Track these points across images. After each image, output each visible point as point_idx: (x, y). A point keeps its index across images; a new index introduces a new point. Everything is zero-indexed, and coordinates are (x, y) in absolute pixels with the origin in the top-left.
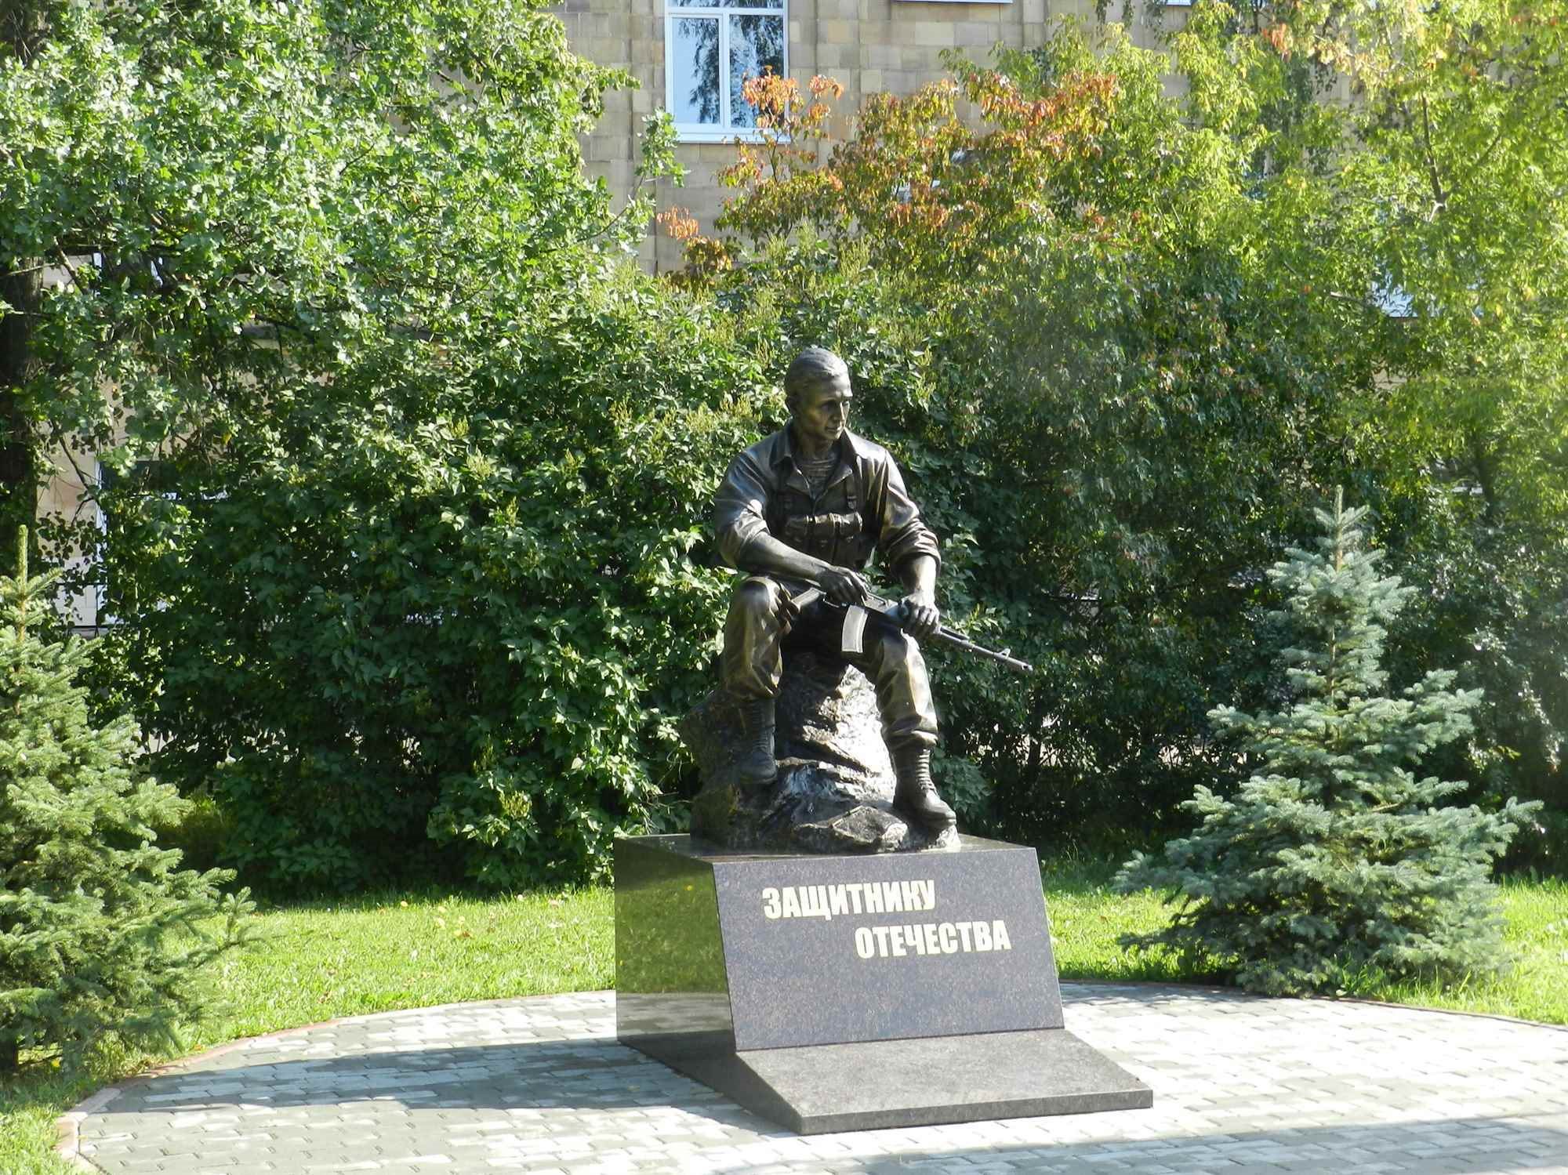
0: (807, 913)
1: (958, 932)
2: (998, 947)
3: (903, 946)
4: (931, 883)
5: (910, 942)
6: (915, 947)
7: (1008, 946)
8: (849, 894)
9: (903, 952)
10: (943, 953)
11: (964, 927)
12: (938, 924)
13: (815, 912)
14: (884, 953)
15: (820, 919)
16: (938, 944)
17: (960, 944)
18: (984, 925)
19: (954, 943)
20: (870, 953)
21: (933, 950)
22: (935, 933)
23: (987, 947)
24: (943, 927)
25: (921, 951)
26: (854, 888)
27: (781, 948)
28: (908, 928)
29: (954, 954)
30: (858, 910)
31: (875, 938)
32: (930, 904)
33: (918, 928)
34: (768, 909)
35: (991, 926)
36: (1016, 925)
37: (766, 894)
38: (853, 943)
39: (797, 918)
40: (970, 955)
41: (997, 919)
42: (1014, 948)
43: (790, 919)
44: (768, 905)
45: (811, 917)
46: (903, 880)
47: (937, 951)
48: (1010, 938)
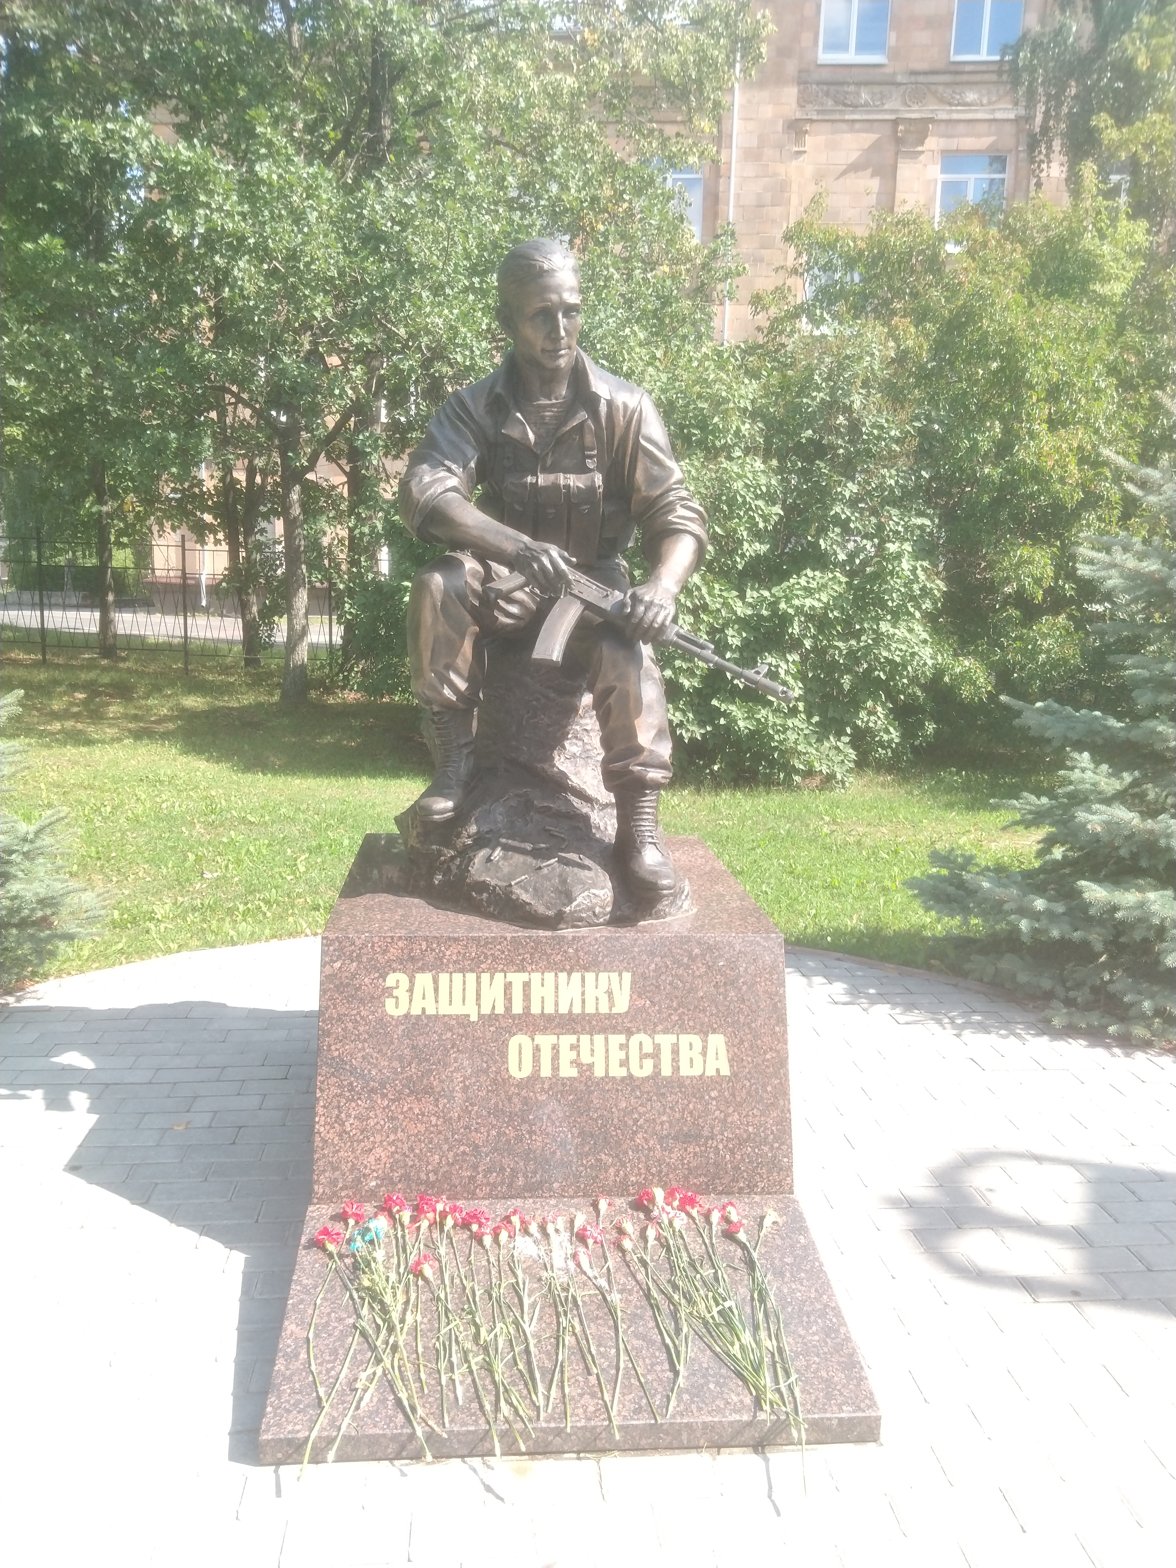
0: (445, 1009)
1: (657, 1047)
2: (711, 1072)
3: (576, 1063)
4: (627, 977)
5: (586, 1059)
6: (591, 1066)
7: (726, 1071)
8: (508, 986)
9: (573, 1073)
10: (630, 1076)
11: (666, 1041)
12: (629, 1033)
13: (457, 1009)
14: (546, 1071)
15: (463, 1021)
16: (625, 1063)
17: (657, 1066)
18: (696, 1040)
19: (649, 1064)
20: (527, 1071)
21: (618, 1072)
22: (624, 1047)
23: (697, 1071)
24: (635, 1039)
25: (599, 1072)
26: (517, 979)
27: (401, 1059)
28: (585, 1039)
29: (648, 1078)
30: (517, 1008)
31: (537, 1049)
32: (622, 1005)
33: (599, 1039)
34: (390, 1004)
35: (705, 1041)
36: (742, 1041)
37: (391, 980)
38: (504, 1055)
39: (429, 1017)
40: (669, 1081)
41: (714, 1031)
42: (735, 1074)
43: (418, 1017)
44: (391, 995)
45: (450, 1016)
46: (587, 969)
47: (622, 1072)
48: (730, 1061)
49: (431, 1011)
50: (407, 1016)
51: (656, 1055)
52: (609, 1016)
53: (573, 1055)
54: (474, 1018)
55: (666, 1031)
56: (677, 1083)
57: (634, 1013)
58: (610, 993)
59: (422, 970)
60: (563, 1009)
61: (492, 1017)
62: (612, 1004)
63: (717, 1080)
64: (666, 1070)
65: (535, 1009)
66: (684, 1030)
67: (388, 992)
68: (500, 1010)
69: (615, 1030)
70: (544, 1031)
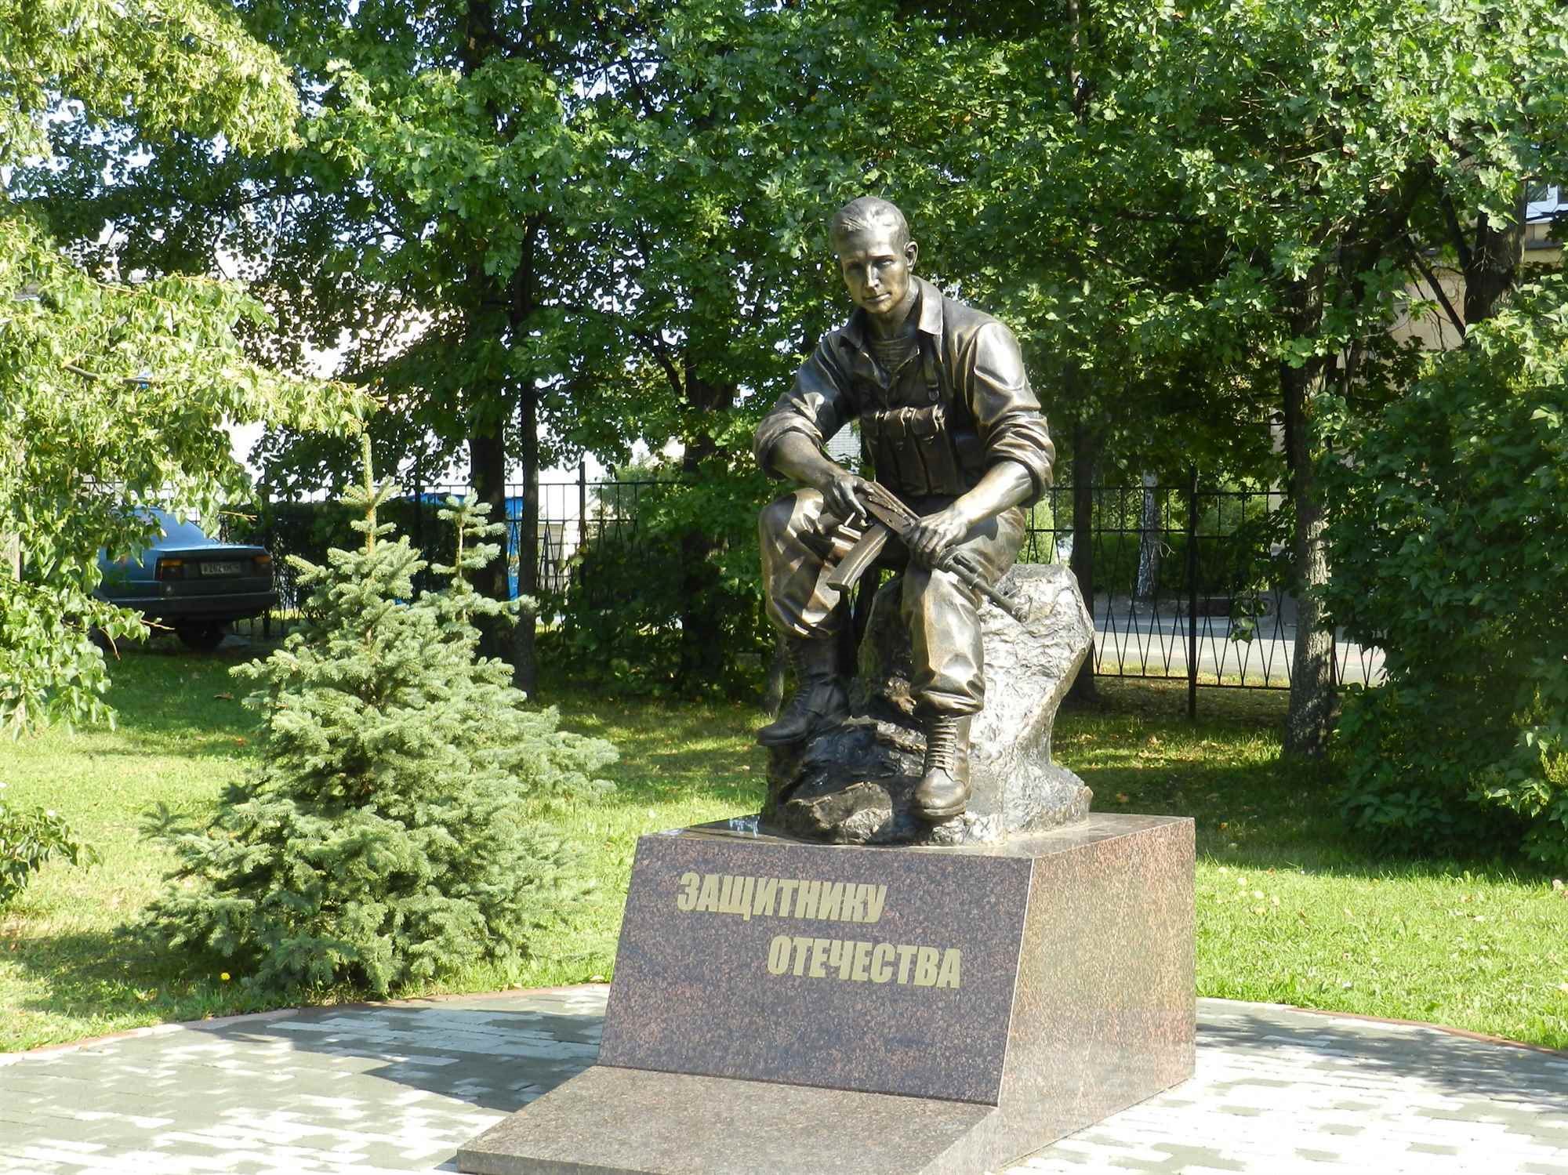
0: (724, 908)
1: (898, 957)
2: (942, 984)
3: (824, 965)
4: (884, 889)
5: (834, 961)
7: (955, 984)
8: (780, 891)
9: (821, 973)
10: (870, 981)
11: (907, 951)
12: (876, 941)
13: (734, 909)
14: (798, 971)
15: (737, 919)
16: (867, 969)
17: (895, 974)
18: (934, 954)
19: (888, 971)
20: (783, 968)
21: (859, 976)
22: (870, 953)
23: (929, 981)
24: (880, 948)
25: (843, 975)
26: (788, 885)
29: (885, 984)
30: (784, 912)
31: (794, 949)
32: (874, 915)
34: (681, 898)
35: (942, 955)
36: (975, 958)
37: (686, 878)
38: (766, 953)
39: (710, 914)
40: (904, 988)
41: (952, 946)
42: (963, 988)
43: (702, 914)
44: (683, 892)
45: (727, 914)
46: (849, 881)
47: (864, 977)
48: (962, 975)
49: (713, 908)
50: (693, 911)
51: (895, 964)
52: (862, 925)
53: (824, 958)
55: (908, 943)
56: (910, 992)
57: (883, 923)
58: (865, 904)
60: (822, 916)
61: (762, 918)
62: (865, 912)
63: (947, 991)
64: (903, 978)
65: (799, 914)
66: (925, 943)
67: (681, 889)
68: (769, 912)
70: (804, 933)
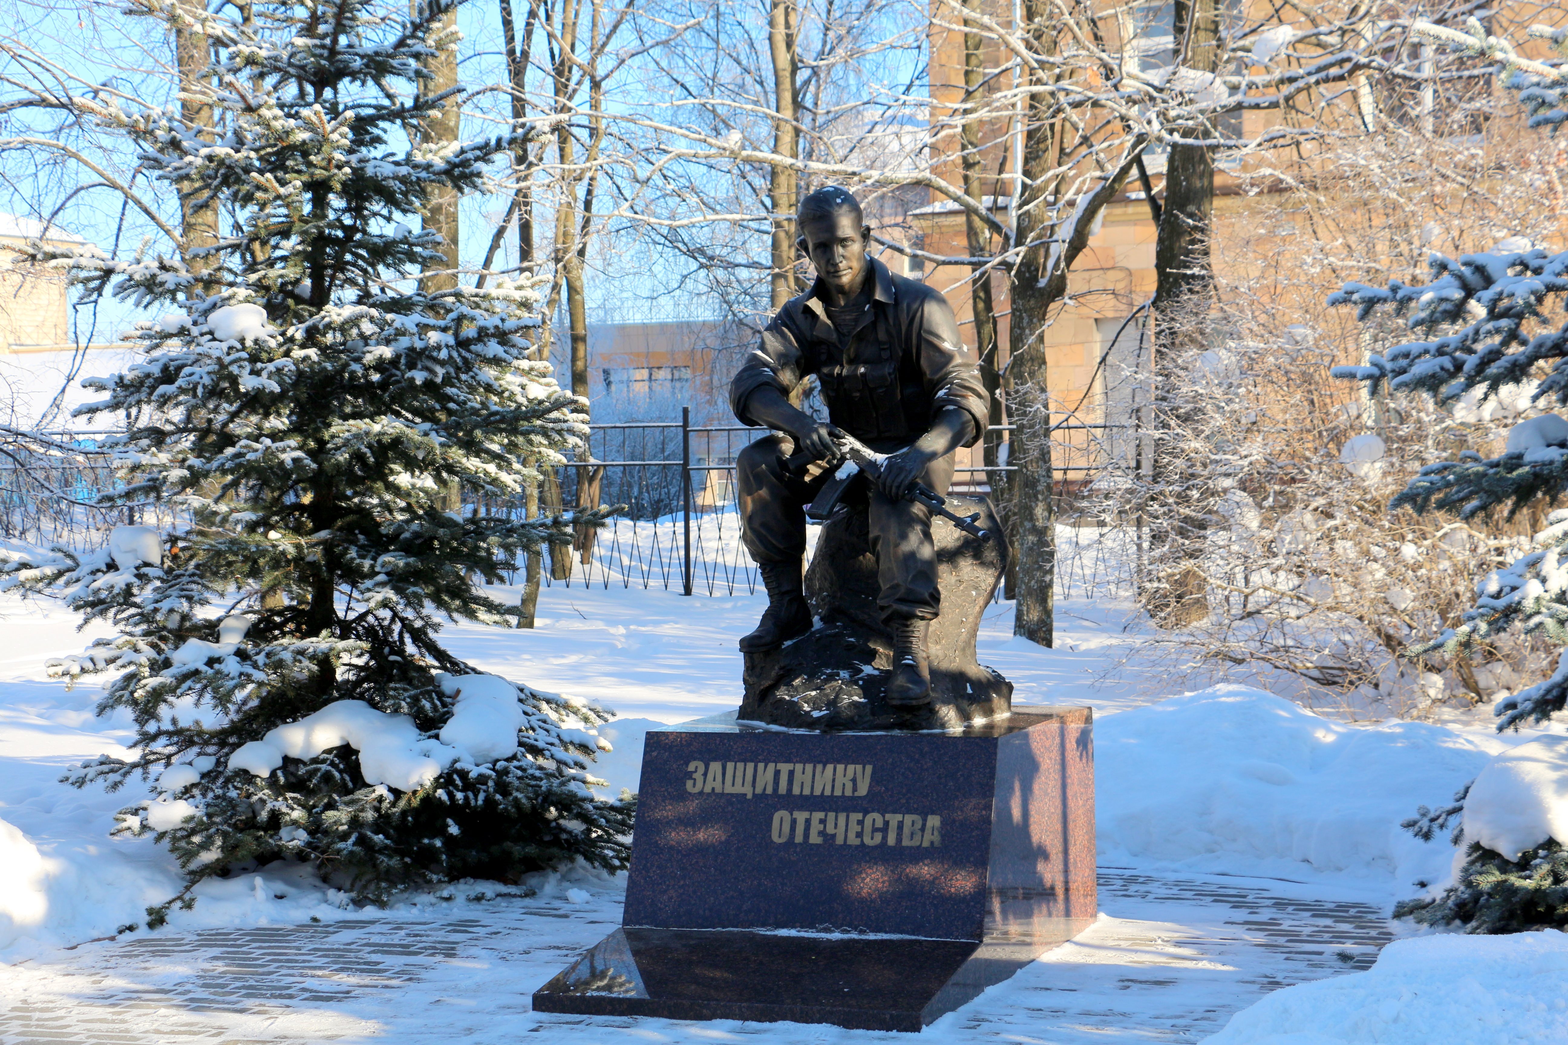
0: (729, 789)
1: (887, 823)
2: (926, 844)
3: (822, 833)
4: (869, 768)
5: (830, 830)
6: (834, 836)
7: (937, 844)
8: (777, 773)
9: (820, 841)
10: (863, 845)
12: (866, 812)
13: (738, 789)
14: (799, 838)
15: (741, 798)
17: (885, 838)
18: (918, 819)
19: (878, 837)
20: (785, 838)
21: (853, 840)
22: (861, 823)
23: (915, 843)
24: (870, 817)
25: (840, 840)
26: (785, 768)
27: (693, 825)
28: (831, 815)
29: (876, 847)
30: (783, 790)
31: (794, 822)
32: (863, 790)
33: (842, 816)
34: (689, 784)
35: (925, 821)
36: (953, 822)
37: (691, 767)
38: (769, 826)
39: (717, 795)
40: (893, 850)
41: (933, 813)
42: (945, 846)
43: (709, 795)
44: (691, 778)
45: (732, 795)
46: (839, 762)
47: (857, 842)
48: (943, 836)
49: (718, 790)
50: (701, 793)
51: (885, 829)
52: (852, 798)
53: (821, 827)
54: (749, 796)
55: (894, 812)
56: (899, 851)
57: (871, 796)
58: (854, 780)
59: (715, 759)
60: (817, 792)
61: (764, 795)
62: (855, 789)
63: (932, 848)
64: (891, 840)
65: (796, 791)
66: (909, 811)
67: (689, 775)
68: (769, 791)
69: (855, 810)
70: (801, 808)
